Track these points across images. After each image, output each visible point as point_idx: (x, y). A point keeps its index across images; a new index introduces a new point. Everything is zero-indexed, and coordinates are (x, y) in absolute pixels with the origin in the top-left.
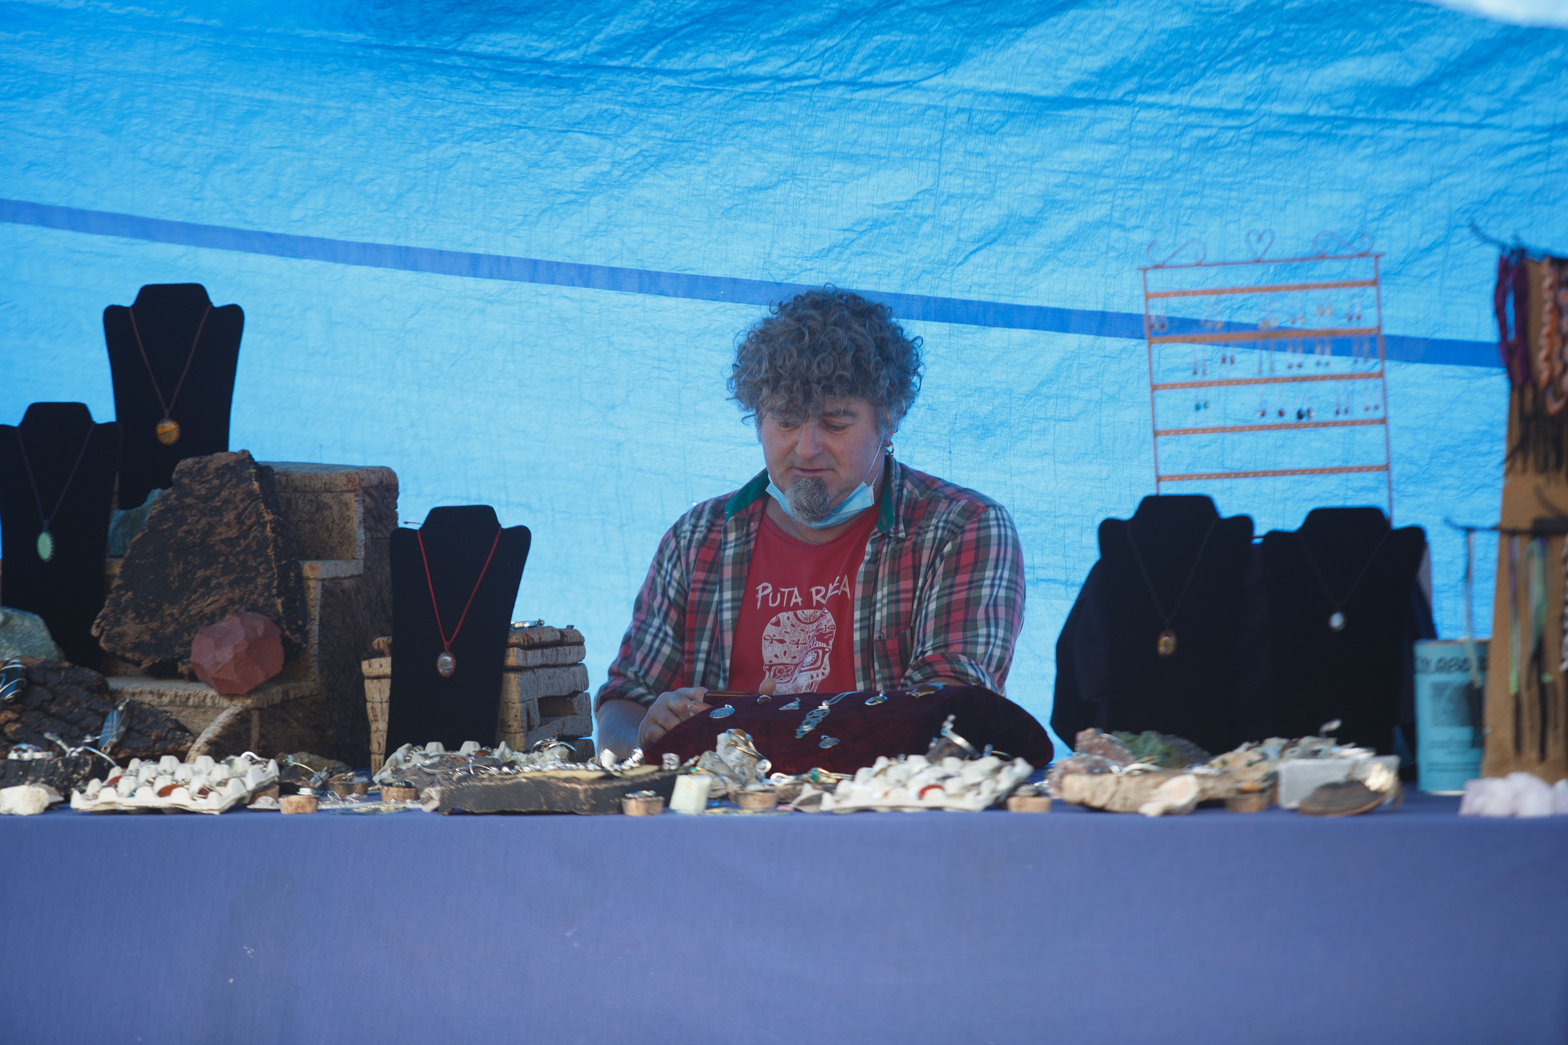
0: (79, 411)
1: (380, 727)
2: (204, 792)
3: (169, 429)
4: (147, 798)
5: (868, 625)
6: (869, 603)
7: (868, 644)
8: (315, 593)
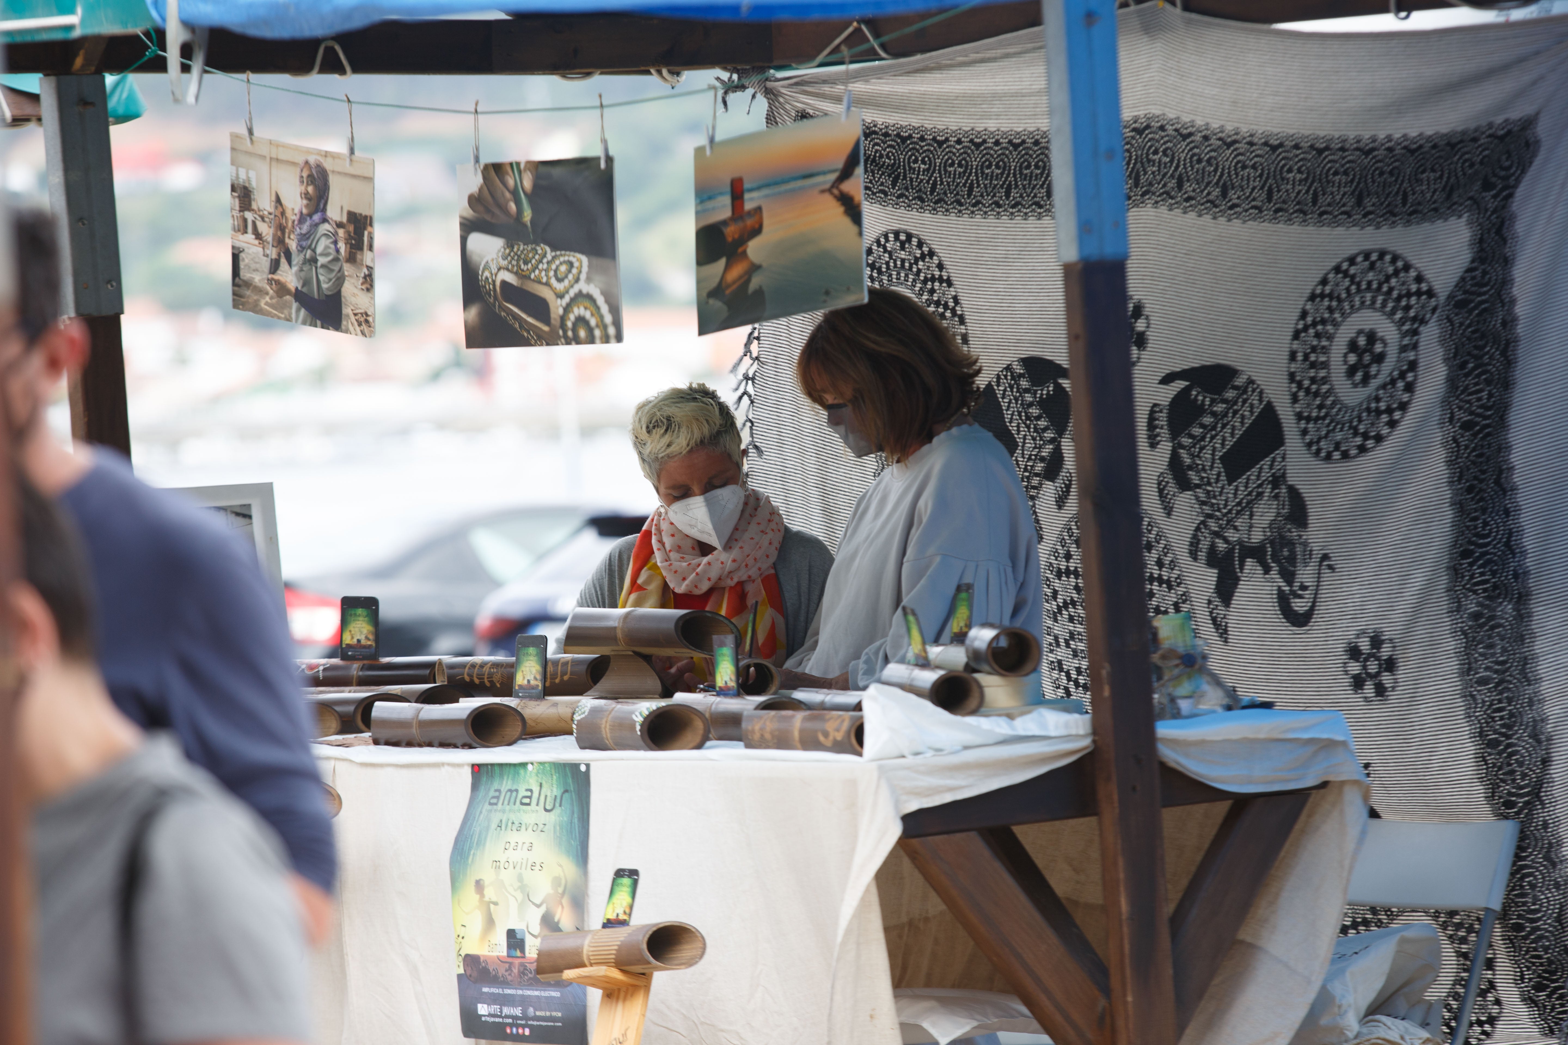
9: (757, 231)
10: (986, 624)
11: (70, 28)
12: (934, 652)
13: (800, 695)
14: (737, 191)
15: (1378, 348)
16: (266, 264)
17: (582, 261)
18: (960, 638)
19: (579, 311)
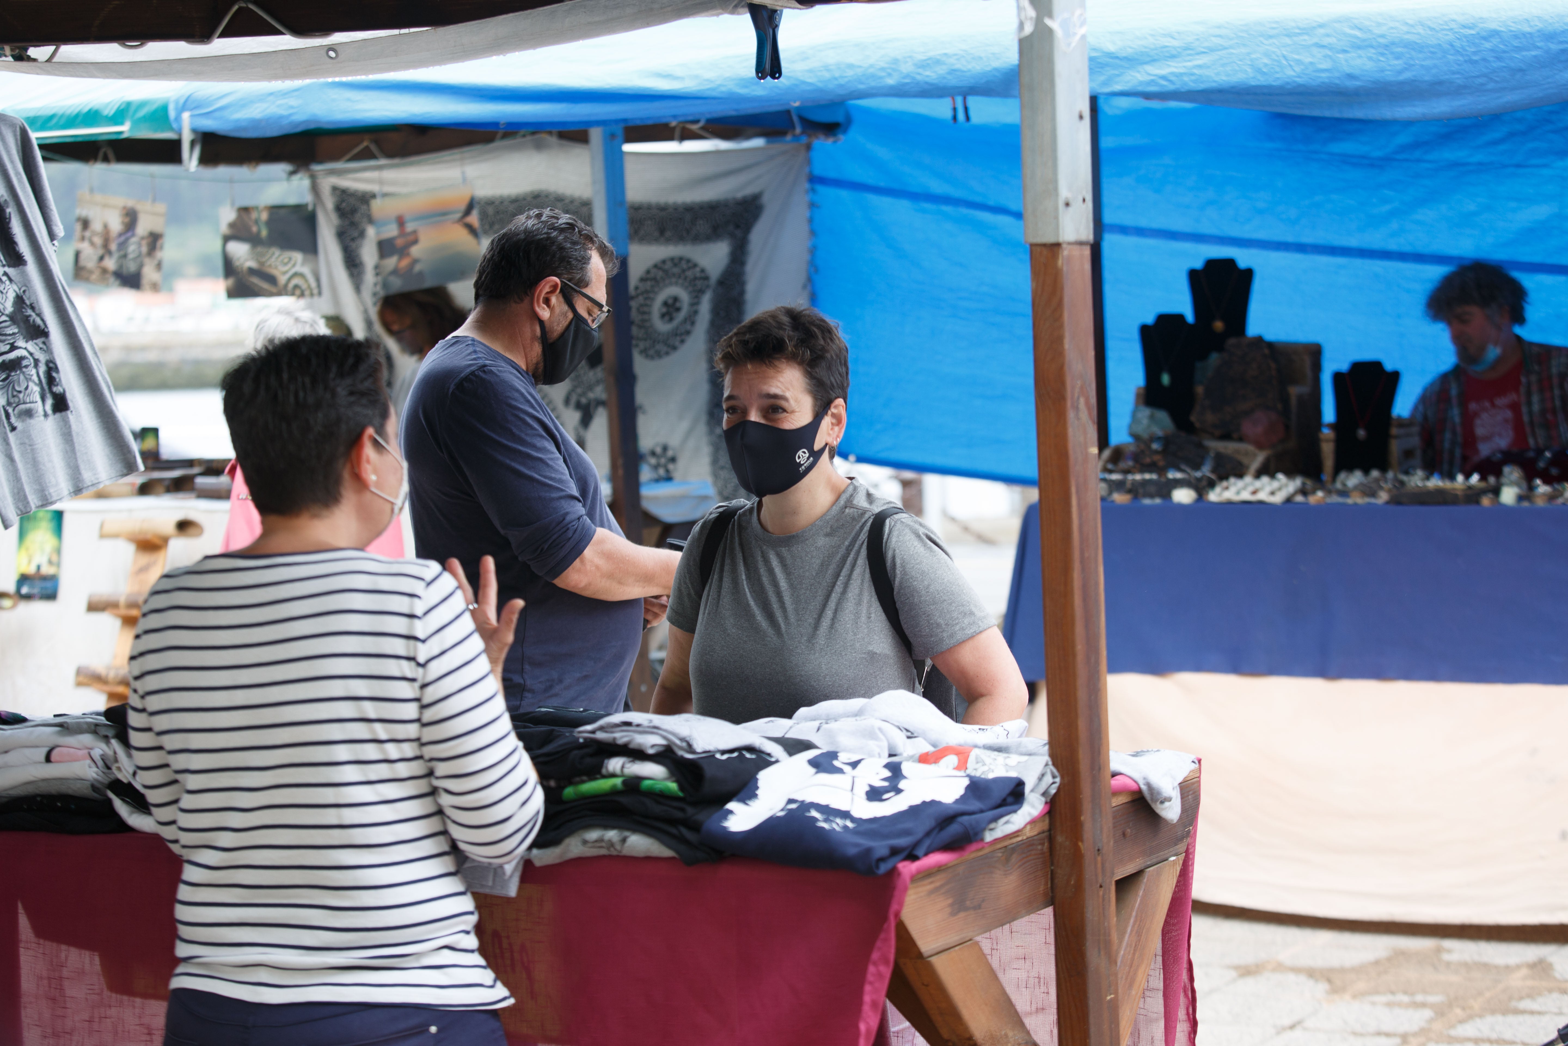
0: (1180, 317)
1: (1329, 462)
2: (1273, 493)
3: (1219, 325)
4: (1246, 496)
5: (1530, 413)
6: (1529, 403)
7: (1532, 423)
8: (1294, 401)
9: (415, 242)
11: (121, 133)
14: (401, 222)
15: (678, 305)
16: (95, 258)
17: (297, 256)
19: (295, 281)
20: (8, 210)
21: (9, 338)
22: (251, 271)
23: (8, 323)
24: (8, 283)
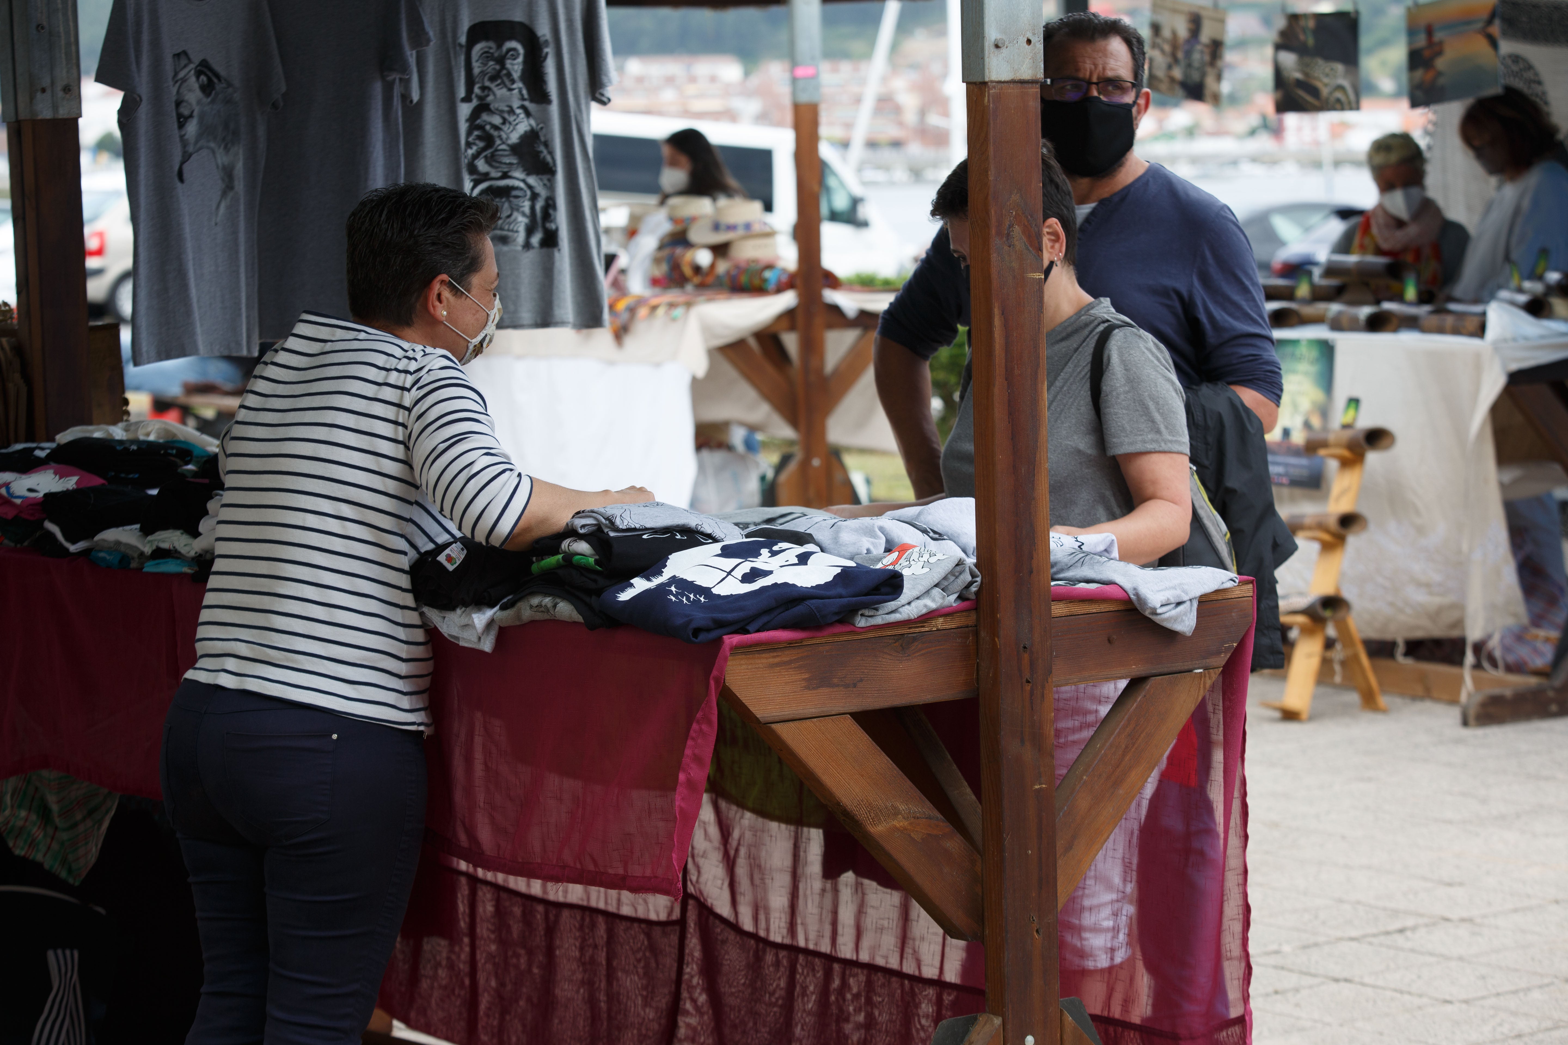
10: (1556, 269)
12: (1527, 285)
13: (1453, 307)
14: (1429, 31)
17: (1340, 67)
18: (1540, 278)
19: (1337, 94)
20: (546, 50)
21: (504, 166)
22: (1299, 83)
23: (506, 153)
24: (522, 116)
